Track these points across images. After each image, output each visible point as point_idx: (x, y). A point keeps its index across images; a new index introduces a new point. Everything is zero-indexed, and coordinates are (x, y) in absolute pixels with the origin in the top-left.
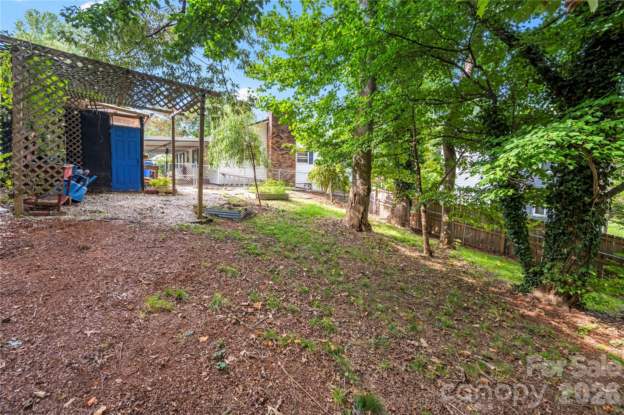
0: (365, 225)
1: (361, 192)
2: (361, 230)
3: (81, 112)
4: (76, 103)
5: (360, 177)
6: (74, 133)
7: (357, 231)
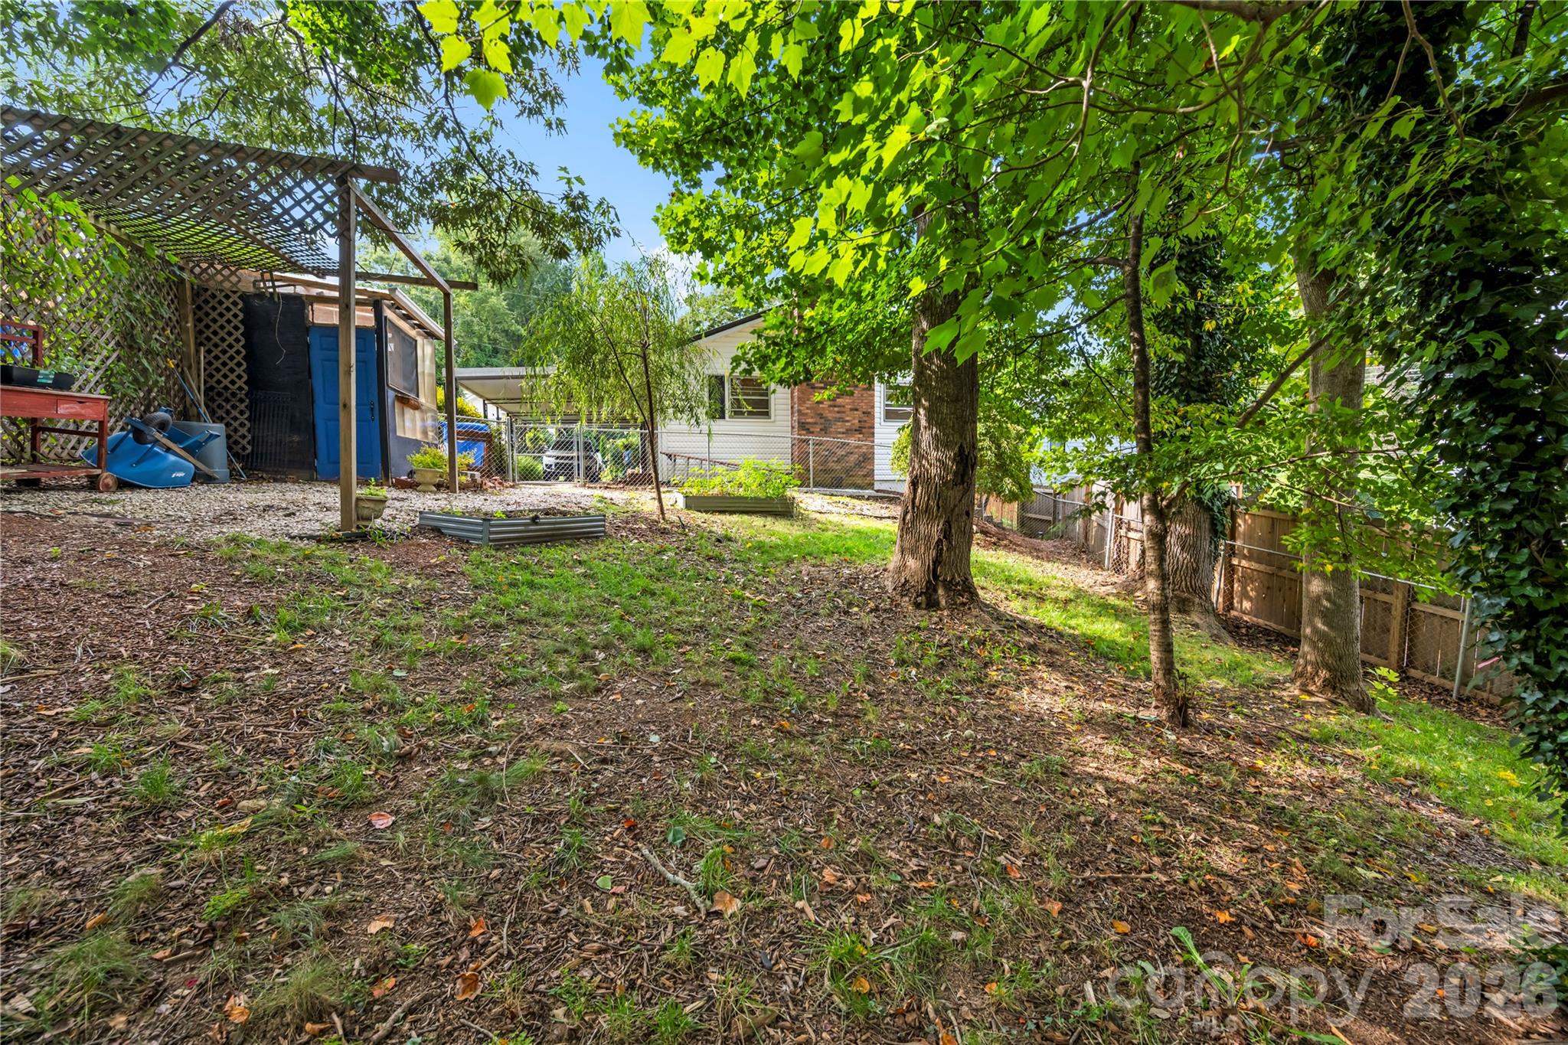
0: (949, 586)
1: (933, 471)
2: (932, 605)
3: (244, 297)
4: (234, 279)
5: (929, 420)
6: (231, 346)
7: (917, 606)
